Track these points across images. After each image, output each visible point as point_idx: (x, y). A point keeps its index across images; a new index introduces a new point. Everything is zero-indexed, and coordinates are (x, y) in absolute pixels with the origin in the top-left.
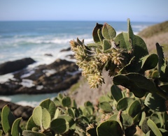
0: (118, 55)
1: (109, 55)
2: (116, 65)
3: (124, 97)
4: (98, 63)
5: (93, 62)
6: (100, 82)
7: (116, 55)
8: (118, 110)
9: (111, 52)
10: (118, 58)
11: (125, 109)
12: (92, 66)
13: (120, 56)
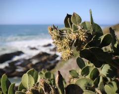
0: (84, 34)
1: (77, 34)
2: (82, 41)
3: (86, 66)
4: (69, 41)
5: (66, 40)
6: (71, 54)
7: (82, 34)
8: (83, 75)
9: (78, 32)
10: (84, 36)
11: (87, 75)
12: (65, 43)
13: (85, 35)
